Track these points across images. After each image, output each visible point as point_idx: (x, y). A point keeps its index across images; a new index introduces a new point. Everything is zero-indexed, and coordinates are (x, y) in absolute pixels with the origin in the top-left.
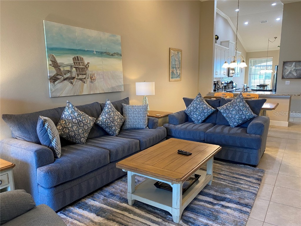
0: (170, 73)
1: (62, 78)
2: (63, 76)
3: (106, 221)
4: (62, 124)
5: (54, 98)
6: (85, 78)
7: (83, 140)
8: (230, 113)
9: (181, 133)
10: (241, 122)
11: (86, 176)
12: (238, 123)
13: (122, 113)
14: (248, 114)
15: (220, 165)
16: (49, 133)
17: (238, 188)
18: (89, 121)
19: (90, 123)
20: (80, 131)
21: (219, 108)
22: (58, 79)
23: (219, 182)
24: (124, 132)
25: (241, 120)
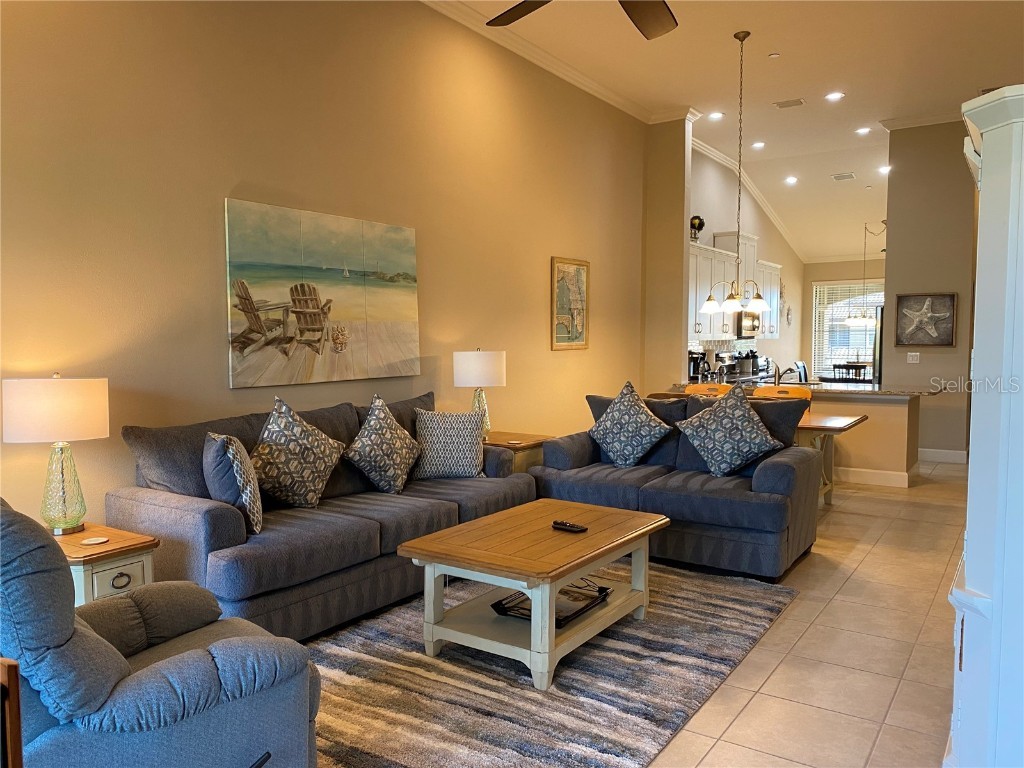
0: (555, 327)
1: (263, 338)
2: (264, 335)
3: (371, 685)
4: (263, 454)
5: (240, 391)
6: (319, 340)
7: (313, 498)
8: (710, 438)
9: (577, 490)
10: (739, 462)
11: (322, 582)
12: (730, 464)
13: (414, 434)
14: (757, 441)
15: (680, 579)
16: (237, 471)
17: (713, 626)
18: (328, 449)
19: (330, 455)
20: (306, 473)
21: (681, 425)
22: (253, 341)
23: (667, 613)
24: (420, 485)
25: (739, 455)
